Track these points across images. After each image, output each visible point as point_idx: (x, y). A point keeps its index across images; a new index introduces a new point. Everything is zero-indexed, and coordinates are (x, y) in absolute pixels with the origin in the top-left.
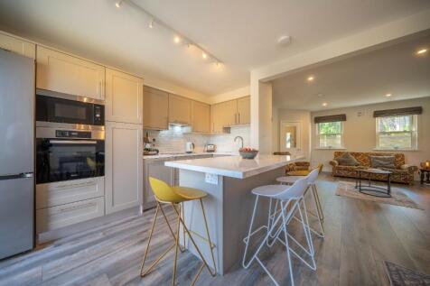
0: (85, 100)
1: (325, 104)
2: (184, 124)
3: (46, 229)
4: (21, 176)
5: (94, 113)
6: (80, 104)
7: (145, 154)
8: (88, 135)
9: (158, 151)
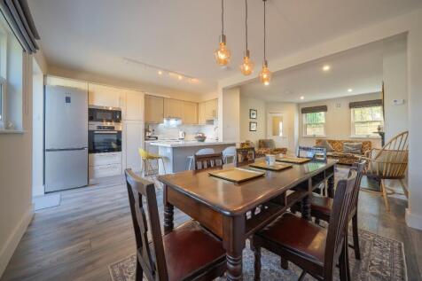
0: (110, 109)
1: (302, 98)
2: (177, 118)
3: (93, 178)
4: (83, 149)
5: (116, 116)
6: (108, 111)
7: (146, 140)
8: (112, 128)
9: (157, 138)
